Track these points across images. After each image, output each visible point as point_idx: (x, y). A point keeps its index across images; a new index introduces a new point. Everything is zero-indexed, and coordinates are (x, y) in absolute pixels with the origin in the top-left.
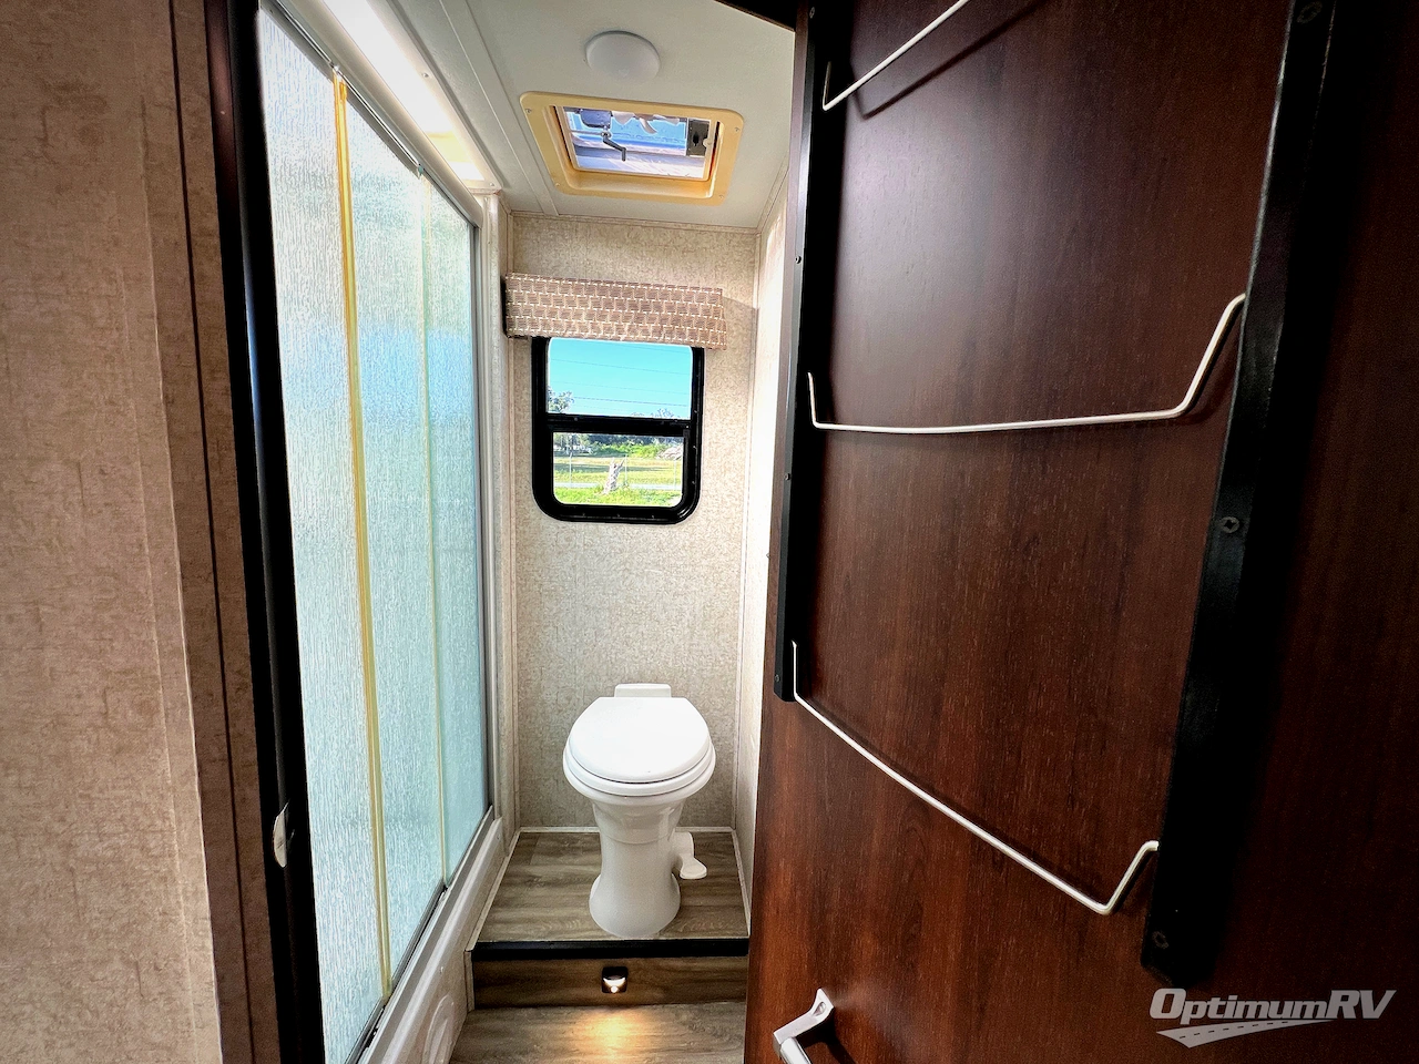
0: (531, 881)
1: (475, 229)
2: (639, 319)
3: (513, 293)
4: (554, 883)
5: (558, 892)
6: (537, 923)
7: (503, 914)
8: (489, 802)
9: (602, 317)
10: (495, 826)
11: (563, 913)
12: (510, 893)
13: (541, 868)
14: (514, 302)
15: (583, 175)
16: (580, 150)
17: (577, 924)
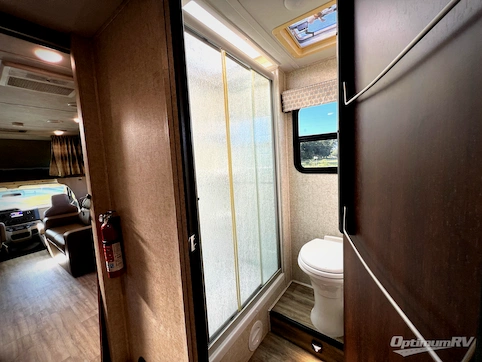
0: (292, 298)
1: (271, 82)
2: (328, 94)
3: (284, 98)
4: (300, 302)
5: (301, 306)
6: (292, 312)
7: (281, 305)
8: (280, 266)
9: (314, 97)
10: (282, 275)
11: (301, 313)
12: (285, 299)
13: (296, 295)
14: (285, 101)
15: (303, 49)
16: (301, 42)
17: (305, 319)
